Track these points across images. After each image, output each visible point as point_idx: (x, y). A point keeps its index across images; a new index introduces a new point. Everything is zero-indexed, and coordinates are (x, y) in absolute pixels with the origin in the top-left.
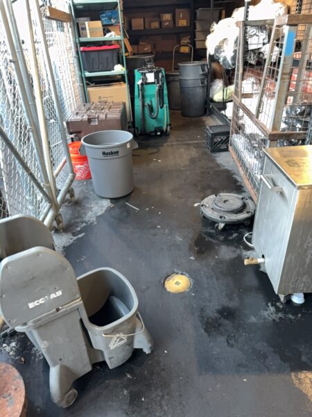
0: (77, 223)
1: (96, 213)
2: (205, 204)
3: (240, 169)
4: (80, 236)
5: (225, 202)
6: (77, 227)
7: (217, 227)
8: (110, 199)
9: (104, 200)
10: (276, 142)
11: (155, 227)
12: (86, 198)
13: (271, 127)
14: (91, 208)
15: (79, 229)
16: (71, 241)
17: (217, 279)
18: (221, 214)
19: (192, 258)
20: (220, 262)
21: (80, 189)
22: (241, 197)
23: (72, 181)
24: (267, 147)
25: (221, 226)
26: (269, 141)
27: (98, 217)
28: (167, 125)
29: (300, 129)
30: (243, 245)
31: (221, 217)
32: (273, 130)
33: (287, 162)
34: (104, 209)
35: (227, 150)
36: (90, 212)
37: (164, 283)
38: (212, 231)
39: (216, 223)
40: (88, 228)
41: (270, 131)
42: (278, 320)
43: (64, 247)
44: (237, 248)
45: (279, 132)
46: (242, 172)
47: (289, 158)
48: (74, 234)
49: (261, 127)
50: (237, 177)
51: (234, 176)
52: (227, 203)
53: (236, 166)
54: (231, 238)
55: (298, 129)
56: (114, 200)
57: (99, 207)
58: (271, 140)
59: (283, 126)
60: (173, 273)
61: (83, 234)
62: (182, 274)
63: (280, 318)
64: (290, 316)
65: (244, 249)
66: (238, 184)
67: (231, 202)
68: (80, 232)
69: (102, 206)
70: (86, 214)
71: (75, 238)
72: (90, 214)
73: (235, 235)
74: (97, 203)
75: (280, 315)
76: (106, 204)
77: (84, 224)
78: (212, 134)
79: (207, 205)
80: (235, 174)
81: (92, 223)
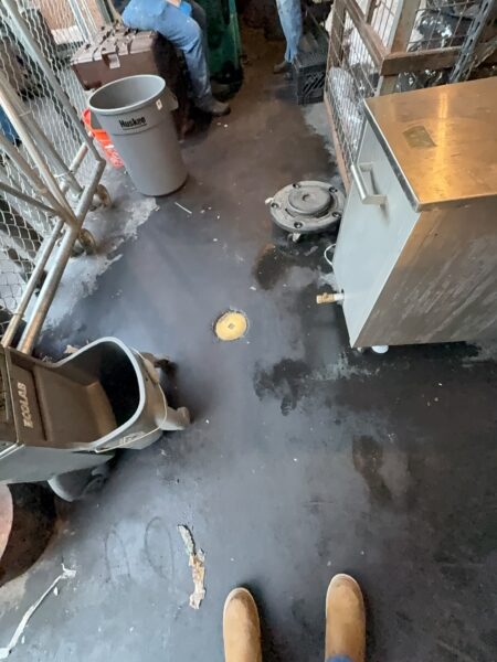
0: (113, 238)
1: (138, 222)
2: (277, 202)
3: (335, 134)
4: (117, 259)
5: (304, 198)
6: (113, 245)
7: (291, 239)
8: (156, 197)
9: (148, 200)
10: (394, 79)
11: (210, 241)
12: (126, 198)
13: (391, 43)
14: (131, 213)
15: (115, 248)
16: (106, 267)
17: (281, 318)
18: (297, 219)
19: (253, 288)
20: (288, 293)
21: (119, 182)
22: (328, 186)
23: (99, 174)
24: (377, 93)
25: (296, 236)
26: (381, 78)
27: (140, 228)
28: (239, 57)
29: (448, 41)
30: (322, 265)
31: (296, 225)
32: (393, 50)
33: (407, 134)
34: (148, 214)
35: (321, 99)
36: (130, 221)
37: (214, 327)
38: (285, 244)
39: (288, 233)
40: (127, 246)
41: (388, 52)
42: (348, 378)
43: (97, 277)
44: (313, 269)
45: (406, 52)
46: (336, 142)
47: (415, 123)
48: (110, 257)
49: (373, 45)
50: (330, 148)
51: (327, 147)
52: (307, 199)
53: (330, 128)
54: (307, 254)
55: (443, 42)
56: (160, 199)
57: (142, 211)
58: (385, 76)
59: (416, 36)
60: (228, 311)
61: (120, 256)
62: (238, 312)
63: (353, 374)
64: (366, 372)
65: (322, 270)
66: (331, 161)
67: (313, 197)
68: (116, 253)
69: (146, 210)
70: (124, 223)
71: (110, 262)
72: (129, 223)
73: (314, 249)
74: (139, 206)
75: (353, 370)
76: (150, 205)
77: (122, 240)
78: (301, 70)
79: (280, 204)
80: (327, 142)
81: (131, 238)
